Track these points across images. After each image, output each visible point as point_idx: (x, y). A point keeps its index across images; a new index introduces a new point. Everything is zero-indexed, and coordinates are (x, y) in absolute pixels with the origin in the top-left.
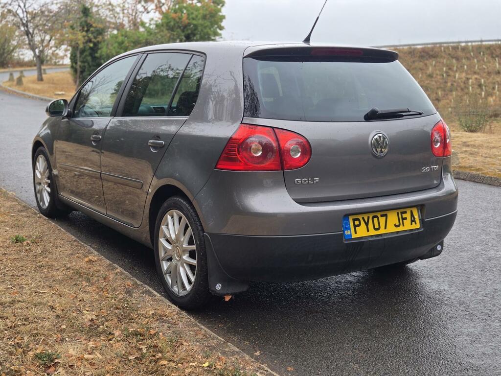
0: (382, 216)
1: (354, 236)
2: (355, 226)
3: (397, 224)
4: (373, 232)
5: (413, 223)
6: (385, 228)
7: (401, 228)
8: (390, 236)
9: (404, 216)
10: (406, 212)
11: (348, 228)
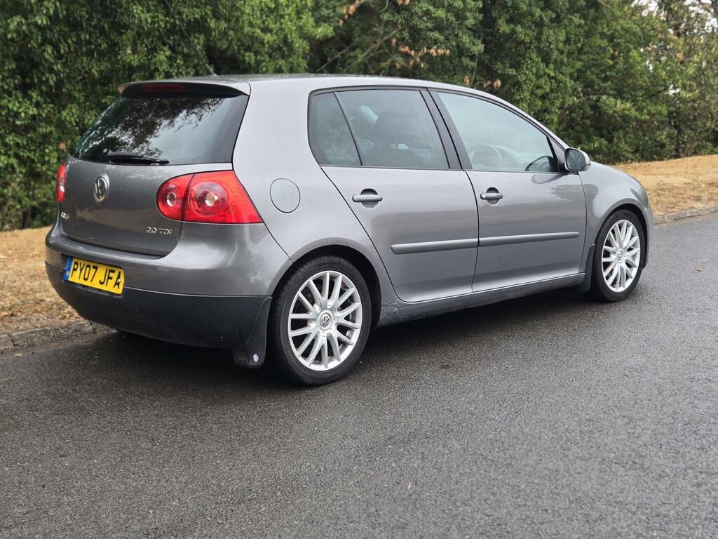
0: (94, 267)
1: (70, 279)
2: (74, 270)
3: (102, 281)
4: (82, 281)
5: (116, 286)
6: (92, 281)
7: (103, 287)
8: (92, 291)
9: (111, 275)
10: (113, 272)
11: (69, 269)
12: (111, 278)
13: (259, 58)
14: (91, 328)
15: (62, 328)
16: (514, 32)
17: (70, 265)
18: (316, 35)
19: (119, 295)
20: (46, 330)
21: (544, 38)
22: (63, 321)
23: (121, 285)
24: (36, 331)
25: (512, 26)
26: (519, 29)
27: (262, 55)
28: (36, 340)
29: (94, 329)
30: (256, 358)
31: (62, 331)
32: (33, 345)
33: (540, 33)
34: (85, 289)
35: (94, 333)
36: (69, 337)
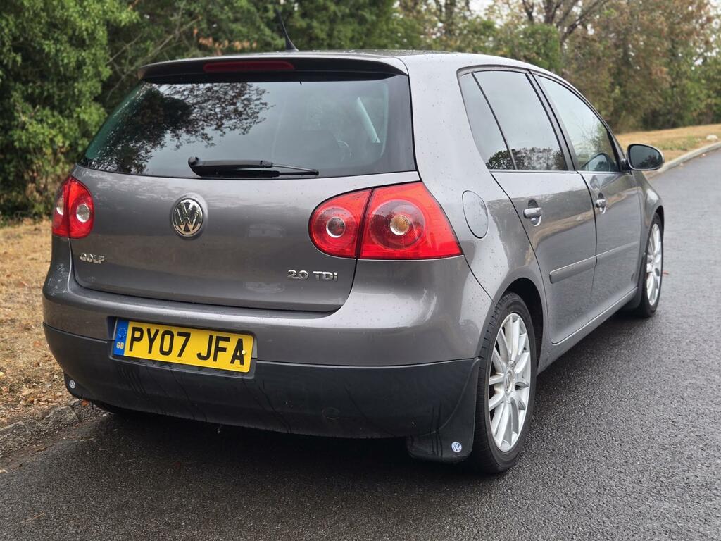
0: (180, 334)
1: (127, 353)
2: (134, 339)
3: (204, 354)
4: (156, 356)
5: (237, 362)
6: (180, 355)
7: (209, 363)
8: (183, 371)
9: (222, 344)
10: (227, 339)
11: (123, 340)
12: (224, 350)
13: (58, 47)
14: (74, 414)
15: (39, 420)
16: (310, 27)
17: (124, 333)
18: (121, 21)
19: (244, 374)
20: (18, 427)
21: (335, 33)
22: (32, 409)
23: (247, 360)
24: (7, 430)
25: (307, 20)
26: (315, 24)
27: (61, 44)
28: (10, 443)
29: (79, 416)
30: (457, 447)
31: (40, 424)
32: (10, 452)
33: (332, 30)
34: (167, 368)
35: (80, 421)
36: (52, 433)
